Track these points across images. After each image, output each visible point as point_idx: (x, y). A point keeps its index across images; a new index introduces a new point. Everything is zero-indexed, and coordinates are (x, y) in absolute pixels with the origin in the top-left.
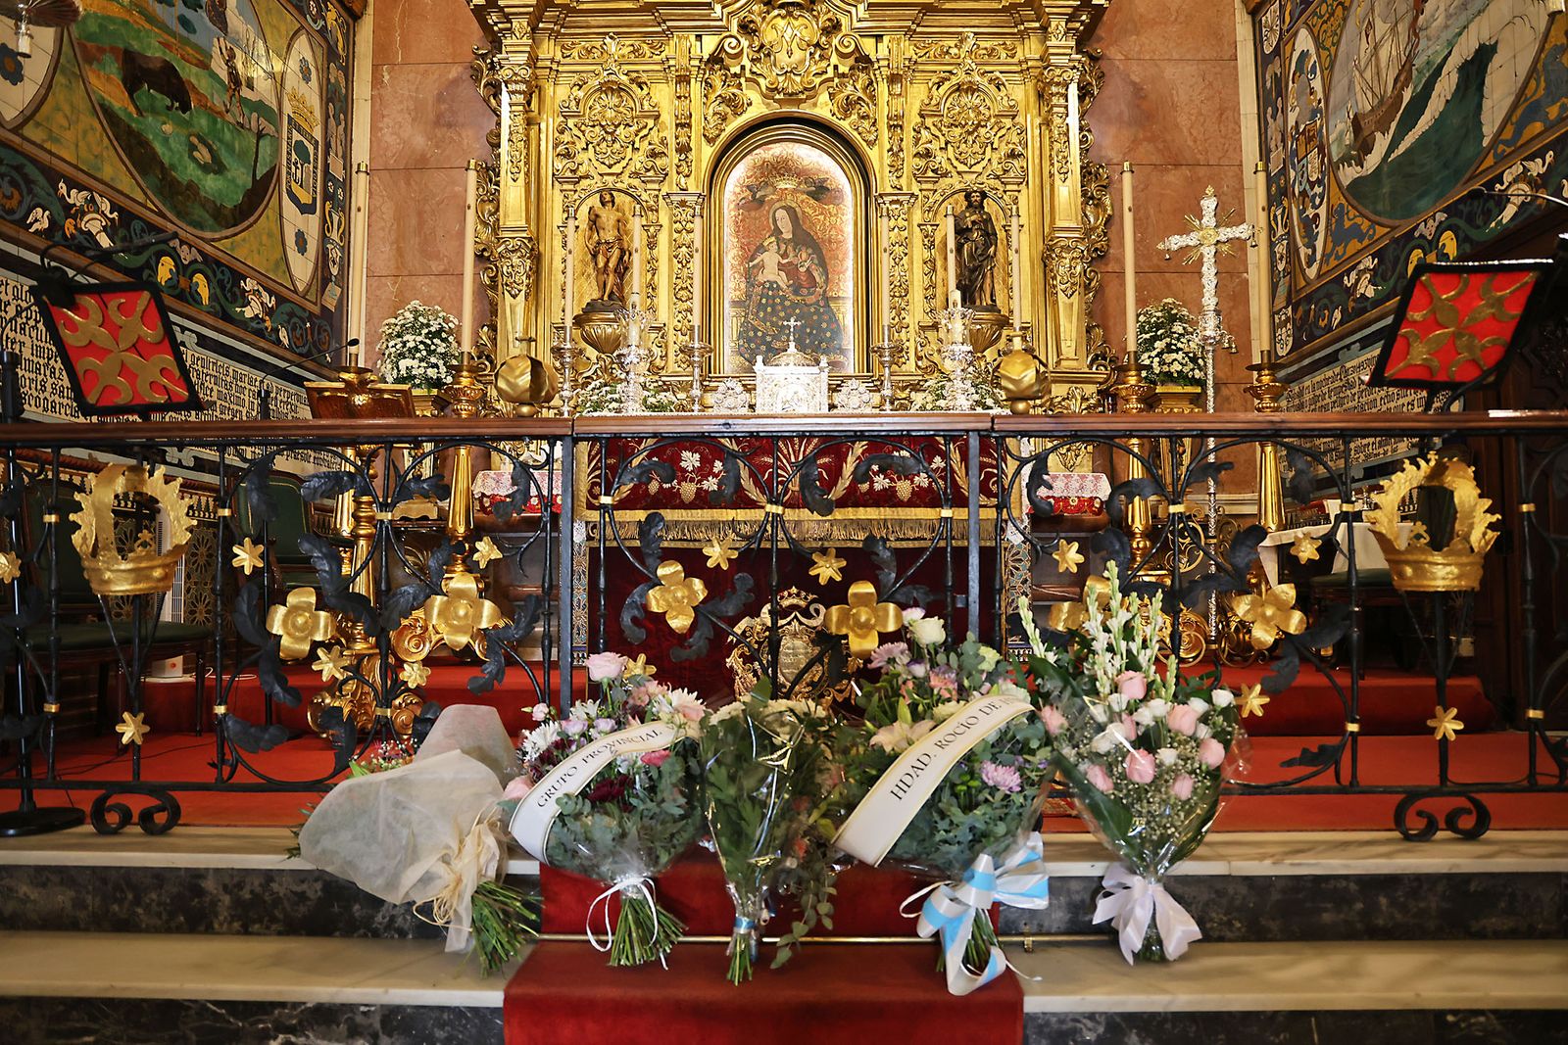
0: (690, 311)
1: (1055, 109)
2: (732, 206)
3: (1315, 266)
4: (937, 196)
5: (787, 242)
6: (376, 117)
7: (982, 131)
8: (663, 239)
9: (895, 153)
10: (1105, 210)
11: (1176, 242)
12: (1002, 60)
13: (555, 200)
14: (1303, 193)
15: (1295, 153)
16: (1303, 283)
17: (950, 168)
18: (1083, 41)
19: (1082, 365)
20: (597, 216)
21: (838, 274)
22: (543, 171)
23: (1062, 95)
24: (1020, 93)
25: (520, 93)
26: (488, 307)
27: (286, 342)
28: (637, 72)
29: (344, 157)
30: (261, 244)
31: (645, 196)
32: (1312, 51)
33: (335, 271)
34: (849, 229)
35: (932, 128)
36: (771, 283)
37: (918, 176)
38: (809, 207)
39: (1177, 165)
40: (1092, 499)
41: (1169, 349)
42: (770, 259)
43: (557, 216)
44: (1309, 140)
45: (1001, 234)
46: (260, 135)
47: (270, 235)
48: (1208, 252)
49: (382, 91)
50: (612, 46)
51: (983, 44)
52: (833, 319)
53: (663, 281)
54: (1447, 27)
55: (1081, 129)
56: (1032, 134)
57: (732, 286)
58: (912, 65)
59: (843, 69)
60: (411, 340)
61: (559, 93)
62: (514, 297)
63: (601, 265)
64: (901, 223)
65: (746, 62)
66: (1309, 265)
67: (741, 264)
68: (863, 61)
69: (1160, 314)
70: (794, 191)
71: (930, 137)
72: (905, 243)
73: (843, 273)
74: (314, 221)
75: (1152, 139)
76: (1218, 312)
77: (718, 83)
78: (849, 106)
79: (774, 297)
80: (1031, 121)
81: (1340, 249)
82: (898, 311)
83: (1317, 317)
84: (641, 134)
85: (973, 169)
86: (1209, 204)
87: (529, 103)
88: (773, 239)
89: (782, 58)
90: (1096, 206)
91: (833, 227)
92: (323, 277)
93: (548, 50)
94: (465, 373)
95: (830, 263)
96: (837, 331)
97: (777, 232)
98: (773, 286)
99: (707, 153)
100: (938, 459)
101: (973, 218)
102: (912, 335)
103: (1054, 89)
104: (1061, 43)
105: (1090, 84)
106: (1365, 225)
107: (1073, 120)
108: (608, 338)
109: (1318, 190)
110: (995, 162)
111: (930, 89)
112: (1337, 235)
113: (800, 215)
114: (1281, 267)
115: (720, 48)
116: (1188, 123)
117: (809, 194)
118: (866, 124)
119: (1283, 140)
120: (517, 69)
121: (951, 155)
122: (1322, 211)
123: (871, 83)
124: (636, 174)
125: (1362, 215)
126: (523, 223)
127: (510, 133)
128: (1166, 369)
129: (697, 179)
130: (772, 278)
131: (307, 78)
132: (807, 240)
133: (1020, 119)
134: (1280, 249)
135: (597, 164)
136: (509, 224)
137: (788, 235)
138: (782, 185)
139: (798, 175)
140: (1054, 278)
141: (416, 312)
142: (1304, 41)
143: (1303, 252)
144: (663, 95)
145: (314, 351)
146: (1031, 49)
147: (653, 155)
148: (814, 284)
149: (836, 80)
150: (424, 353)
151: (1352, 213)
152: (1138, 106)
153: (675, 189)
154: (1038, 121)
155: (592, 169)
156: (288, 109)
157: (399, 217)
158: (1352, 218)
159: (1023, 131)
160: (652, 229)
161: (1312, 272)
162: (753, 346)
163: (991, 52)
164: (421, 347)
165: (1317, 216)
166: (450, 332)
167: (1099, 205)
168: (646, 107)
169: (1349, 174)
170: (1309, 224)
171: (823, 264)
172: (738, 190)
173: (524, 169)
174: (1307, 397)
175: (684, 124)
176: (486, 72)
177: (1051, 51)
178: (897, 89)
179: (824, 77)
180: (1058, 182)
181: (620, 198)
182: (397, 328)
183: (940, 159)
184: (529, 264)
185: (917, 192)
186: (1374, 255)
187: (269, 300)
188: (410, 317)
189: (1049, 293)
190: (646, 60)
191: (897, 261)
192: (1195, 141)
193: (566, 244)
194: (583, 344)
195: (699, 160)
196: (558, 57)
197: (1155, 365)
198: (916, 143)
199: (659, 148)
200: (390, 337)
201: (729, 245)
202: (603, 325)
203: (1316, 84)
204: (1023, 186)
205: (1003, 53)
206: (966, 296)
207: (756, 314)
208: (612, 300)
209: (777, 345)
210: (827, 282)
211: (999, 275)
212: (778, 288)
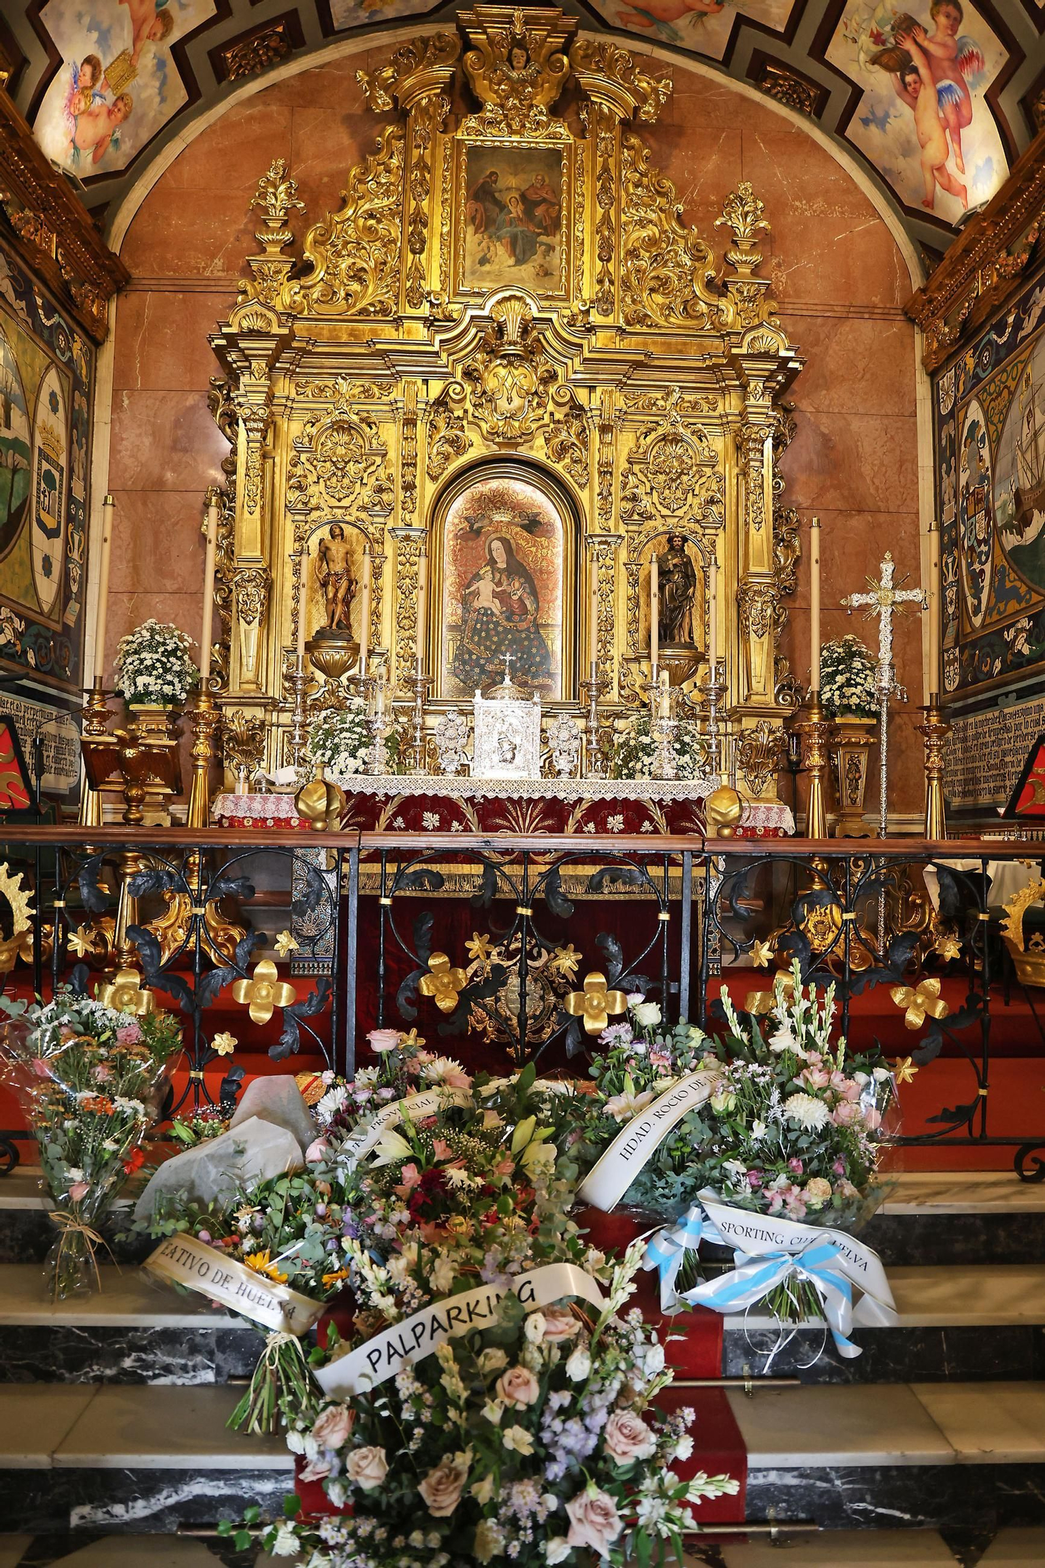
0: (413, 639)
1: (752, 463)
2: (451, 536)
3: (980, 616)
4: (642, 538)
5: (501, 571)
6: (115, 440)
7: (685, 478)
8: (388, 569)
9: (605, 497)
10: (795, 554)
11: (857, 599)
12: (705, 413)
13: (287, 529)
14: (971, 548)
15: (965, 510)
16: (969, 630)
17: (654, 512)
18: (778, 397)
19: (770, 699)
20: (327, 548)
21: (549, 602)
22: (277, 503)
23: (759, 449)
24: (719, 443)
25: (257, 430)
26: (219, 625)
27: (33, 662)
28: (367, 411)
29: (85, 479)
30: (14, 573)
31: (371, 529)
32: (982, 423)
33: (75, 588)
34: (559, 561)
35: (639, 474)
36: (486, 609)
39: (860, 511)
40: (777, 829)
41: (848, 683)
42: (485, 587)
43: (288, 546)
44: (978, 501)
45: (699, 574)
46: (15, 471)
47: (21, 564)
48: (886, 612)
49: (123, 416)
50: (343, 386)
51: (687, 397)
52: (542, 645)
53: (387, 609)
55: (774, 476)
56: (731, 483)
57: (450, 611)
58: (623, 415)
59: (559, 416)
60: (148, 657)
61: (293, 429)
62: (249, 623)
63: (331, 595)
64: (609, 562)
65: (468, 405)
66: (975, 614)
67: (458, 591)
68: (577, 410)
69: (842, 649)
70: (510, 524)
71: (636, 482)
72: (611, 581)
73: (553, 601)
74: (58, 543)
75: (838, 487)
76: (892, 666)
77: (442, 424)
78: (562, 450)
79: (488, 623)
80: (729, 470)
81: (1002, 606)
82: (604, 643)
83: (981, 661)
84: (370, 470)
85: (677, 513)
86: (887, 568)
87: (265, 438)
88: (489, 568)
89: (503, 404)
90: (786, 547)
91: (544, 558)
92: (64, 596)
93: (284, 388)
94: (203, 698)
95: (542, 593)
96: (546, 656)
97: (492, 562)
98: (487, 612)
99: (430, 489)
100: (646, 823)
101: (675, 561)
102: (616, 667)
103: (751, 445)
104: (760, 402)
105: (784, 436)
106: (1024, 589)
107: (767, 471)
108: (335, 663)
109: (984, 548)
110: (695, 508)
111: (638, 439)
112: (1001, 593)
113: (514, 546)
114: (951, 610)
115: (445, 392)
116: (871, 473)
117: (523, 527)
118: (578, 467)
119: (955, 496)
120: (255, 409)
121: (656, 500)
122: (987, 568)
123: (584, 430)
124: (363, 508)
125: (1021, 580)
126: (258, 553)
127: (248, 469)
128: (845, 701)
129: (420, 515)
130: (486, 604)
131: (55, 409)
132: (518, 569)
133: (719, 468)
134: (951, 594)
135: (327, 497)
136: (246, 554)
137: (502, 565)
138: (497, 518)
139: (513, 509)
140: (747, 619)
141: (152, 630)
142: (975, 412)
143: (971, 600)
144: (390, 433)
145: (56, 667)
146: (730, 405)
147: (380, 490)
148: (525, 611)
149: (552, 425)
150: (161, 671)
151: (1013, 576)
152: (827, 456)
153: (401, 525)
154: (736, 471)
155: (322, 502)
156: (38, 442)
157: (136, 536)
158: (1012, 580)
159: (722, 479)
160: (377, 561)
161: (977, 621)
162: (467, 668)
163: (695, 405)
164: (158, 665)
165: (982, 571)
166: (185, 650)
167: (789, 546)
168: (374, 446)
169: (1011, 540)
170: (977, 577)
171: (534, 593)
172: (457, 521)
173: (260, 503)
174: (971, 732)
175: (410, 463)
176: (222, 402)
177: (750, 409)
178: (608, 438)
179: (541, 423)
180: (752, 531)
181: (348, 530)
182: (135, 646)
183: (646, 503)
184: (263, 592)
185: (624, 534)
186: (1030, 618)
187: (20, 626)
188: (147, 635)
189: (742, 632)
190: (375, 400)
191: (604, 597)
192: (877, 489)
193: (297, 572)
194: (312, 668)
195: (423, 496)
196: (293, 395)
197: (836, 698)
198: (624, 488)
199: (386, 484)
200: (127, 654)
201: (447, 573)
202: (331, 652)
203: (985, 453)
204: (720, 531)
205: (705, 407)
206: (667, 634)
207: (472, 638)
208: (340, 628)
209: (490, 667)
210: (537, 609)
211: (696, 612)
212: (493, 614)
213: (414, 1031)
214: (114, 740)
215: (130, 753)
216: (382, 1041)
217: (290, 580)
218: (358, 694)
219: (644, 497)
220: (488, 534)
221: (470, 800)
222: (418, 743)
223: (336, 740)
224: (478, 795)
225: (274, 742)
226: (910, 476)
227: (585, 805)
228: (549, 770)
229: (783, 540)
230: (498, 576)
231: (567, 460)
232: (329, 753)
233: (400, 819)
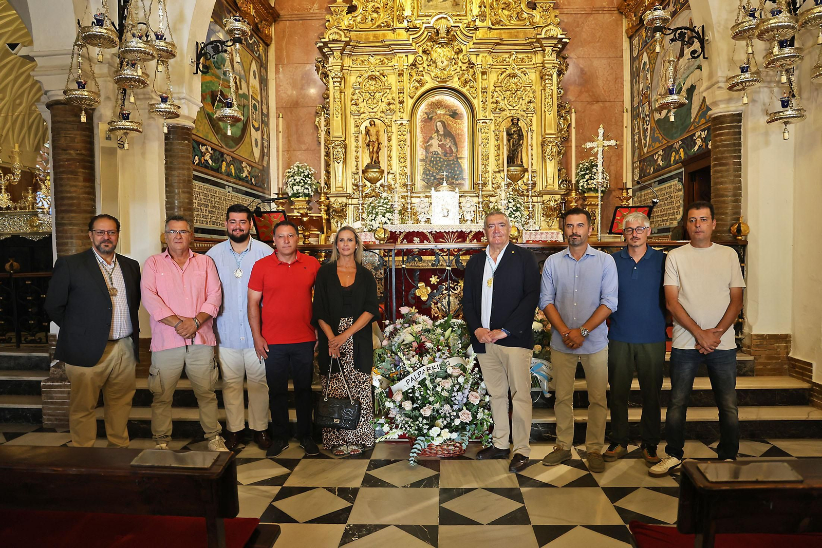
0: (405, 166)
1: (547, 85)
2: (420, 121)
3: (646, 148)
4: (501, 119)
5: (441, 135)
6: (278, 86)
7: (518, 92)
8: (394, 138)
9: (484, 102)
10: (567, 121)
11: (589, 145)
12: (527, 63)
13: (352, 122)
14: (643, 118)
15: (642, 101)
16: (642, 154)
17: (505, 108)
18: (559, 54)
19: (556, 187)
20: (369, 130)
21: (462, 148)
22: (347, 112)
23: (550, 79)
24: (533, 76)
25: (338, 82)
27: (254, 183)
28: (383, 70)
29: (267, 104)
30: (246, 148)
31: (386, 121)
32: (648, 63)
33: (266, 151)
34: (466, 130)
35: (499, 92)
37: (494, 111)
38: (450, 121)
39: (597, 102)
41: (591, 179)
42: (435, 142)
43: (352, 129)
45: (525, 135)
46: (244, 106)
47: (248, 144)
48: (600, 149)
49: (280, 76)
50: (372, 60)
51: (519, 56)
52: (460, 166)
53: (394, 154)
54: (684, 73)
55: (559, 88)
56: (538, 94)
57: (420, 153)
58: (491, 67)
59: (464, 68)
60: (298, 178)
61: (352, 79)
62: (338, 163)
63: (371, 150)
64: (486, 131)
65: (425, 65)
67: (423, 144)
68: (471, 65)
69: (587, 164)
70: (444, 114)
71: (498, 95)
72: (487, 139)
73: (464, 147)
74: (260, 132)
75: (587, 92)
76: (603, 173)
77: (414, 74)
78: (466, 83)
79: (436, 158)
80: (537, 87)
81: (653, 144)
82: (485, 166)
83: (646, 168)
84: (384, 96)
85: (515, 108)
86: (601, 131)
87: (341, 85)
88: (436, 134)
89: (439, 64)
91: (459, 129)
92: (263, 154)
93: (348, 62)
94: (323, 195)
96: (461, 171)
97: (437, 131)
98: (436, 153)
99: (410, 102)
101: (514, 129)
102: (490, 175)
103: (547, 77)
104: (551, 57)
105: (563, 69)
106: (661, 138)
107: (555, 88)
108: (374, 178)
109: (648, 119)
110: (523, 104)
111: (498, 76)
112: (653, 139)
113: (446, 124)
114: (636, 145)
115: (415, 60)
116: (602, 83)
117: (450, 115)
118: (472, 89)
119: (638, 94)
120: (336, 72)
121: (506, 103)
122: (649, 127)
123: (475, 73)
125: (660, 133)
126: (341, 134)
127: (334, 98)
128: (589, 186)
129: (407, 114)
130: (435, 150)
131: (255, 78)
132: (448, 134)
133: (534, 87)
134: (636, 137)
135: (367, 108)
136: (336, 134)
137: (441, 132)
138: (439, 112)
139: (446, 108)
140: (545, 153)
141: (298, 167)
142: (645, 58)
143: (643, 141)
144: (392, 79)
145: (261, 184)
146: (538, 59)
147: (389, 104)
148: (452, 152)
149: (461, 72)
150: (303, 184)
151: (657, 131)
152: (582, 77)
153: (399, 119)
154: (541, 88)
155: (365, 110)
156: (251, 93)
158: (657, 134)
159: (534, 92)
160: (390, 134)
161: (645, 150)
162: (428, 177)
163: (522, 60)
164: (302, 181)
165: (647, 129)
166: (312, 175)
167: (565, 119)
168: (386, 85)
169: (657, 116)
170: (645, 131)
171: (456, 144)
172: (422, 114)
173: (340, 113)
174: (643, 198)
175: (401, 92)
176: (321, 68)
177: (546, 62)
178: (485, 77)
179: (456, 71)
180: (547, 115)
181: (377, 121)
182: (292, 173)
183: (502, 104)
184: (344, 150)
185: (493, 118)
186: (663, 150)
187: (249, 168)
188: (296, 169)
189: (544, 158)
190: (385, 65)
191: (485, 146)
192: (605, 91)
193: (357, 141)
194: (365, 181)
195: (407, 105)
196: (351, 65)
197: (585, 185)
198: (492, 98)
199: (392, 101)
200: (289, 177)
201: (419, 137)
202: (372, 173)
203: (649, 76)
204: (534, 115)
205: (527, 60)
206: (511, 160)
207: (430, 165)
208: (375, 163)
209: (438, 177)
210: (457, 151)
211: (524, 150)
212: (438, 154)
213: (414, 307)
214: (300, 215)
215: (305, 219)
216: (404, 310)
217: (354, 144)
218: (384, 191)
219: (501, 102)
220: (435, 119)
221: (431, 233)
222: (409, 210)
223: (377, 210)
224: (433, 231)
225: (350, 211)
226: (620, 85)
227: (473, 233)
228: (463, 220)
229: (562, 117)
230: (440, 137)
231: (468, 87)
232: (374, 216)
233: (405, 240)
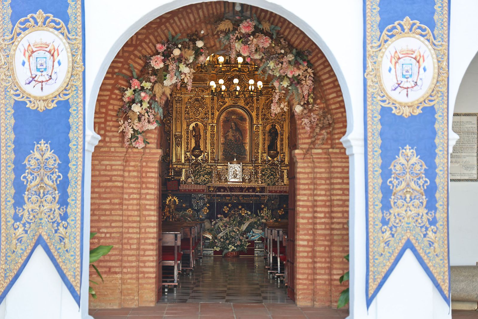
4: (266, 124)
8: (208, 133)
9: (257, 115)
20: (195, 129)
21: (246, 137)
22: (183, 118)
25: (179, 103)
28: (203, 96)
31: (204, 123)
35: (266, 109)
37: (262, 120)
42: (230, 134)
50: (197, 89)
52: (244, 148)
53: (208, 141)
58: (262, 95)
59: (247, 96)
61: (186, 100)
62: (178, 146)
63: (196, 140)
64: (258, 130)
65: (226, 94)
70: (236, 118)
72: (259, 135)
77: (220, 98)
79: (231, 142)
82: (257, 149)
85: (274, 118)
89: (234, 93)
91: (244, 127)
96: (245, 150)
97: (232, 128)
98: (231, 140)
101: (273, 130)
102: (260, 154)
108: (197, 155)
111: (265, 101)
113: (237, 124)
117: (239, 119)
120: (178, 98)
121: (269, 115)
123: (253, 99)
126: (180, 131)
127: (177, 111)
129: (215, 120)
130: (230, 138)
132: (238, 130)
135: (194, 116)
136: (177, 131)
137: (234, 129)
138: (233, 117)
139: (237, 115)
144: (208, 101)
147: (206, 114)
148: (240, 140)
149: (245, 98)
153: (211, 123)
160: (206, 131)
162: (226, 153)
168: (205, 104)
171: (242, 135)
172: (223, 118)
173: (180, 119)
175: (213, 108)
178: (258, 101)
184: (181, 139)
185: (262, 123)
190: (204, 93)
191: (257, 138)
194: (192, 156)
195: (216, 115)
196: (186, 92)
202: (196, 152)
206: (270, 147)
207: (227, 146)
209: (231, 153)
210: (243, 139)
211: (278, 142)
213: (223, 215)
216: (219, 216)
217: (186, 135)
223: (200, 173)
224: (229, 186)
225: (183, 172)
230: (233, 131)
231: (249, 106)
